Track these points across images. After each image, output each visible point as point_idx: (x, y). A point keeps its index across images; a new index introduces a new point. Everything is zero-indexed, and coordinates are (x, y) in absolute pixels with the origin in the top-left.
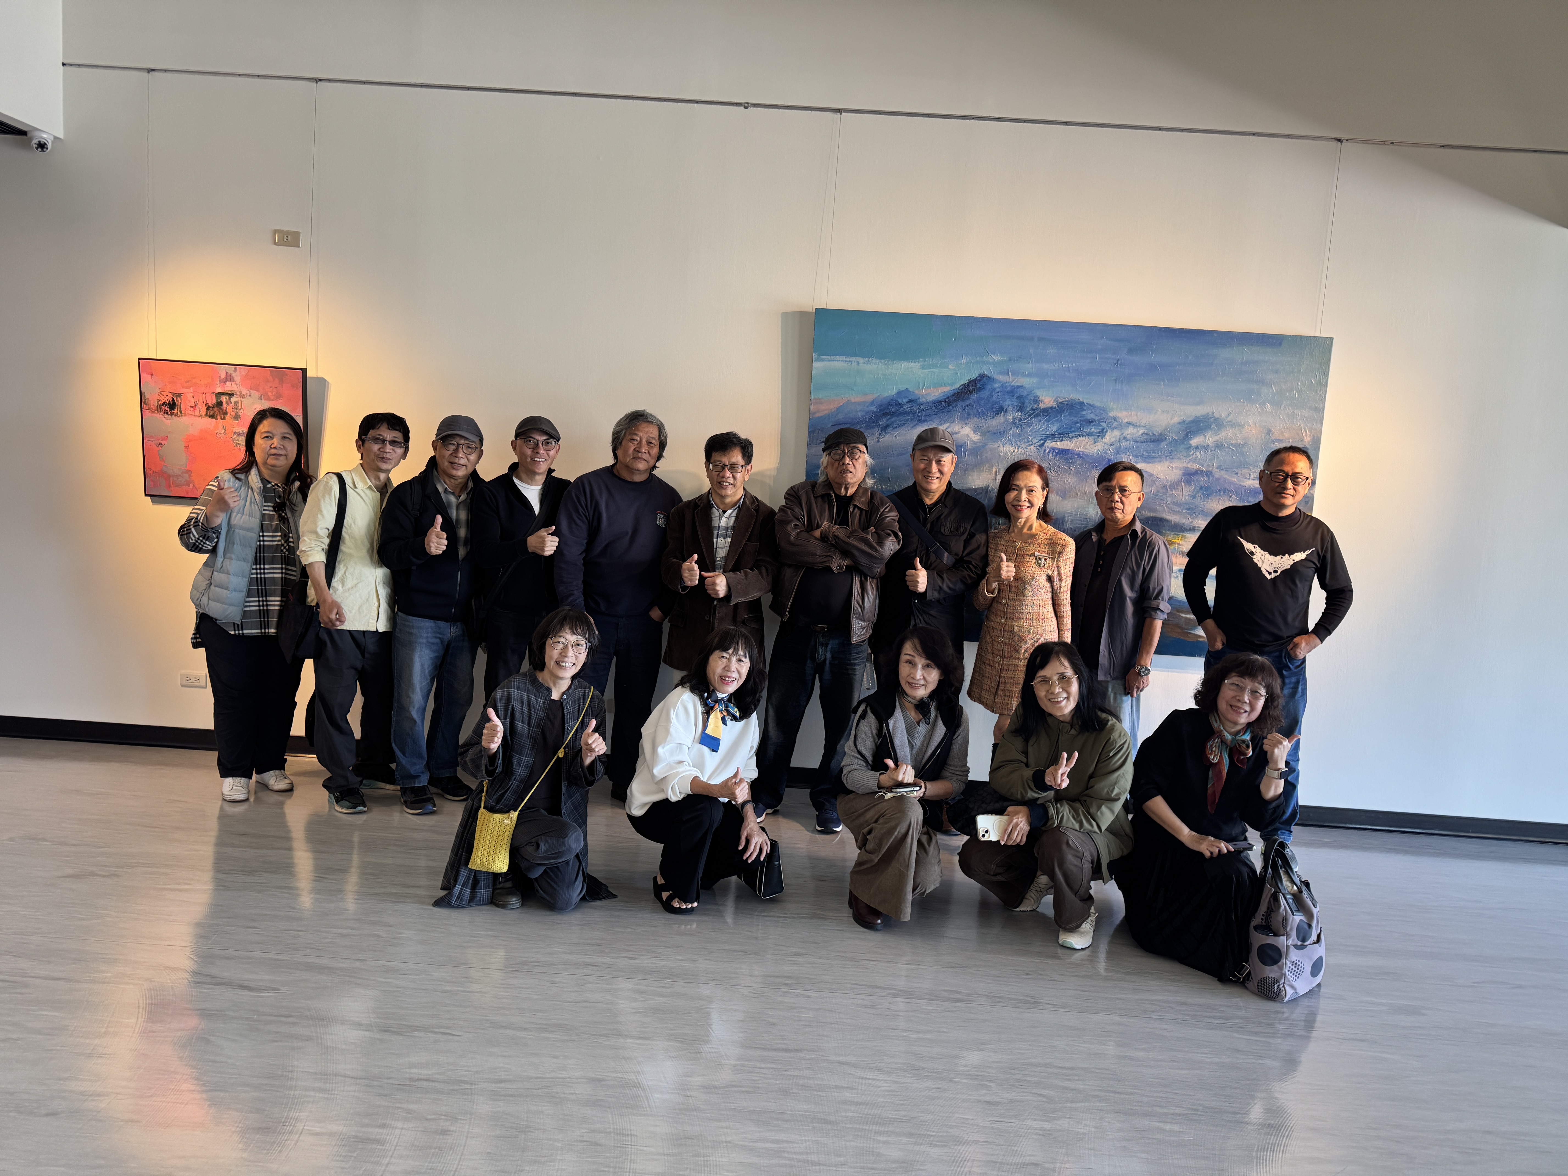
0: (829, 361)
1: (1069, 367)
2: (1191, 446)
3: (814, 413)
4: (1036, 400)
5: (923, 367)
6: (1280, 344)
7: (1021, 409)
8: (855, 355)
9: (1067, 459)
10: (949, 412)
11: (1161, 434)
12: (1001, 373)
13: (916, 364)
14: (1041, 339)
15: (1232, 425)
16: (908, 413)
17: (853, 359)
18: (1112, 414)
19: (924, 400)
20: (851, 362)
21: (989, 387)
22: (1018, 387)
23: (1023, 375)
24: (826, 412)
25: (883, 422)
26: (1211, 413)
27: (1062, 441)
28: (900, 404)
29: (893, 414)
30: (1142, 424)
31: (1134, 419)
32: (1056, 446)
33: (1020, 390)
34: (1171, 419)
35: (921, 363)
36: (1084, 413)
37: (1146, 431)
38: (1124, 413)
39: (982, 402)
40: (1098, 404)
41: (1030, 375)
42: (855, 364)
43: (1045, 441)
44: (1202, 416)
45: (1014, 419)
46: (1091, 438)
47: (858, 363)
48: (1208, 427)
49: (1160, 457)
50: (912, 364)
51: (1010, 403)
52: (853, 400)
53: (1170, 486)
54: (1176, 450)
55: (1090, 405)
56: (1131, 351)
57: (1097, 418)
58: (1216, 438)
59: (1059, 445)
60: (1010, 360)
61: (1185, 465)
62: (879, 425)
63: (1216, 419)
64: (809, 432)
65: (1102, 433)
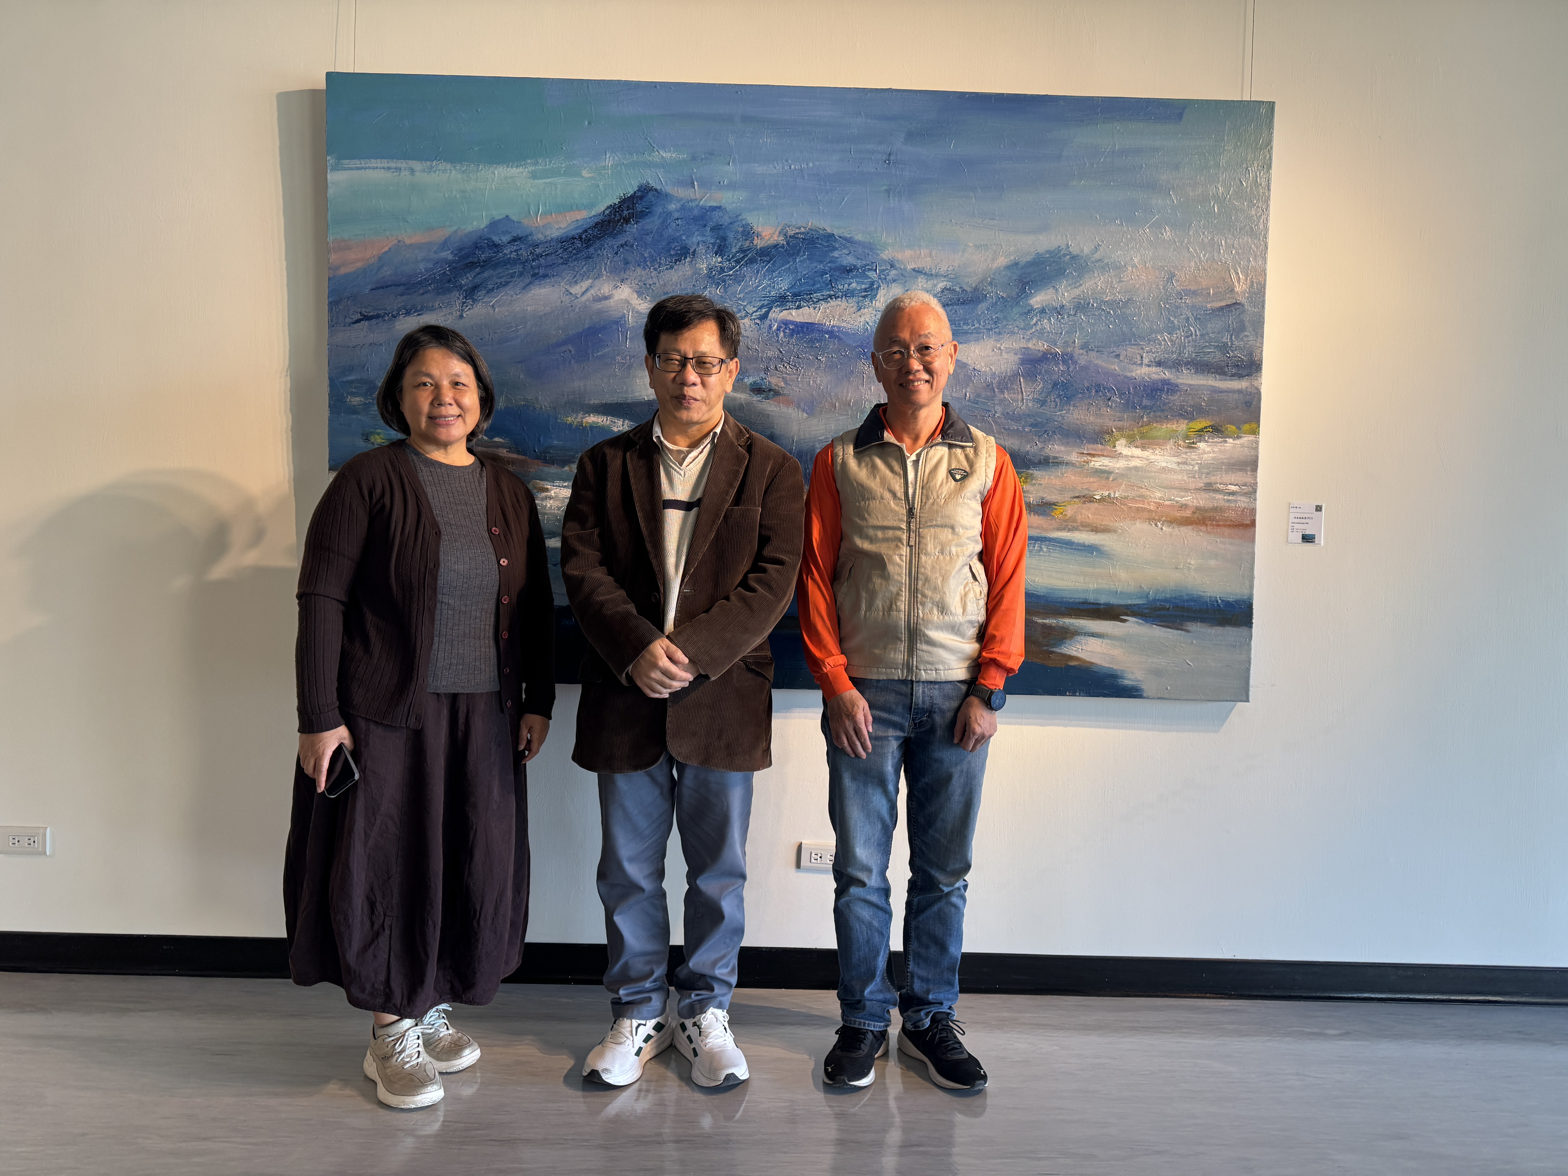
0: (358, 169)
1: (801, 170)
2: (1030, 310)
3: (337, 268)
4: (748, 233)
5: (534, 176)
6: (1180, 116)
7: (720, 251)
8: (406, 157)
9: (812, 341)
10: (589, 257)
11: (976, 289)
12: (681, 183)
13: (520, 170)
14: (746, 119)
15: (1103, 267)
16: (515, 262)
17: (402, 164)
18: (886, 255)
19: (540, 236)
20: (398, 169)
21: (659, 210)
22: (714, 209)
23: (720, 186)
24: (359, 265)
25: (466, 280)
26: (1064, 247)
27: (799, 307)
28: (496, 246)
29: (485, 265)
30: (942, 271)
31: (925, 263)
32: (790, 318)
33: (716, 214)
34: (993, 260)
35: (531, 168)
36: (836, 254)
37: (949, 285)
38: (908, 253)
39: (649, 239)
40: (859, 237)
41: (732, 186)
42: (407, 173)
43: (771, 308)
44: (1048, 252)
45: (710, 269)
46: (852, 302)
47: (412, 171)
48: (1060, 273)
49: (978, 331)
50: (514, 171)
51: (700, 238)
52: (408, 241)
53: (999, 383)
54: (1005, 318)
55: (845, 239)
56: (910, 136)
57: (859, 263)
58: (1077, 292)
59: (797, 315)
60: (694, 158)
61: (1023, 344)
62: (461, 286)
63: (1074, 258)
64: (331, 304)
65: (870, 292)
